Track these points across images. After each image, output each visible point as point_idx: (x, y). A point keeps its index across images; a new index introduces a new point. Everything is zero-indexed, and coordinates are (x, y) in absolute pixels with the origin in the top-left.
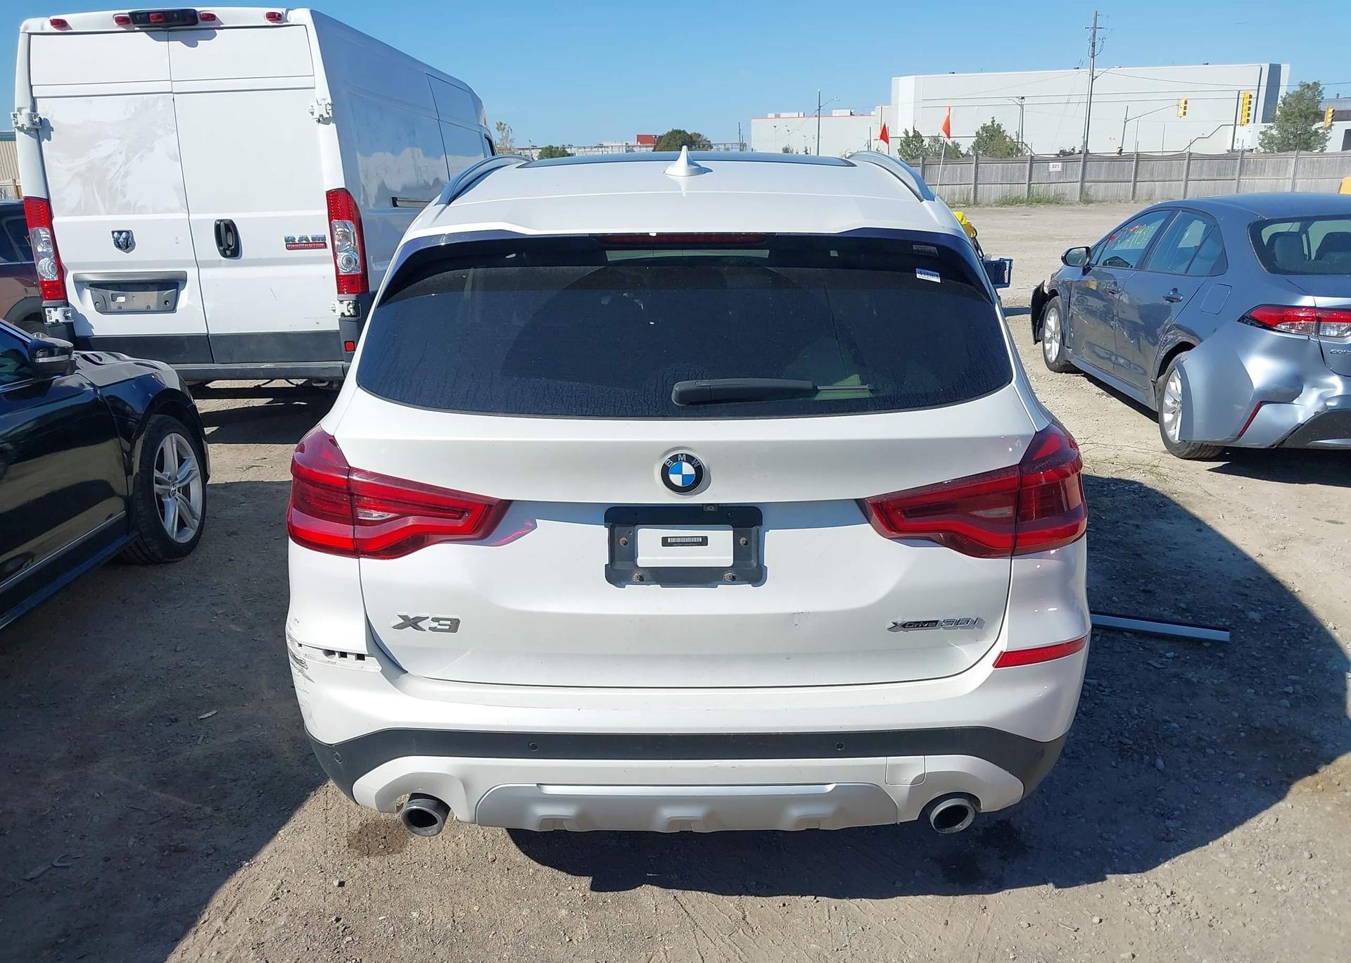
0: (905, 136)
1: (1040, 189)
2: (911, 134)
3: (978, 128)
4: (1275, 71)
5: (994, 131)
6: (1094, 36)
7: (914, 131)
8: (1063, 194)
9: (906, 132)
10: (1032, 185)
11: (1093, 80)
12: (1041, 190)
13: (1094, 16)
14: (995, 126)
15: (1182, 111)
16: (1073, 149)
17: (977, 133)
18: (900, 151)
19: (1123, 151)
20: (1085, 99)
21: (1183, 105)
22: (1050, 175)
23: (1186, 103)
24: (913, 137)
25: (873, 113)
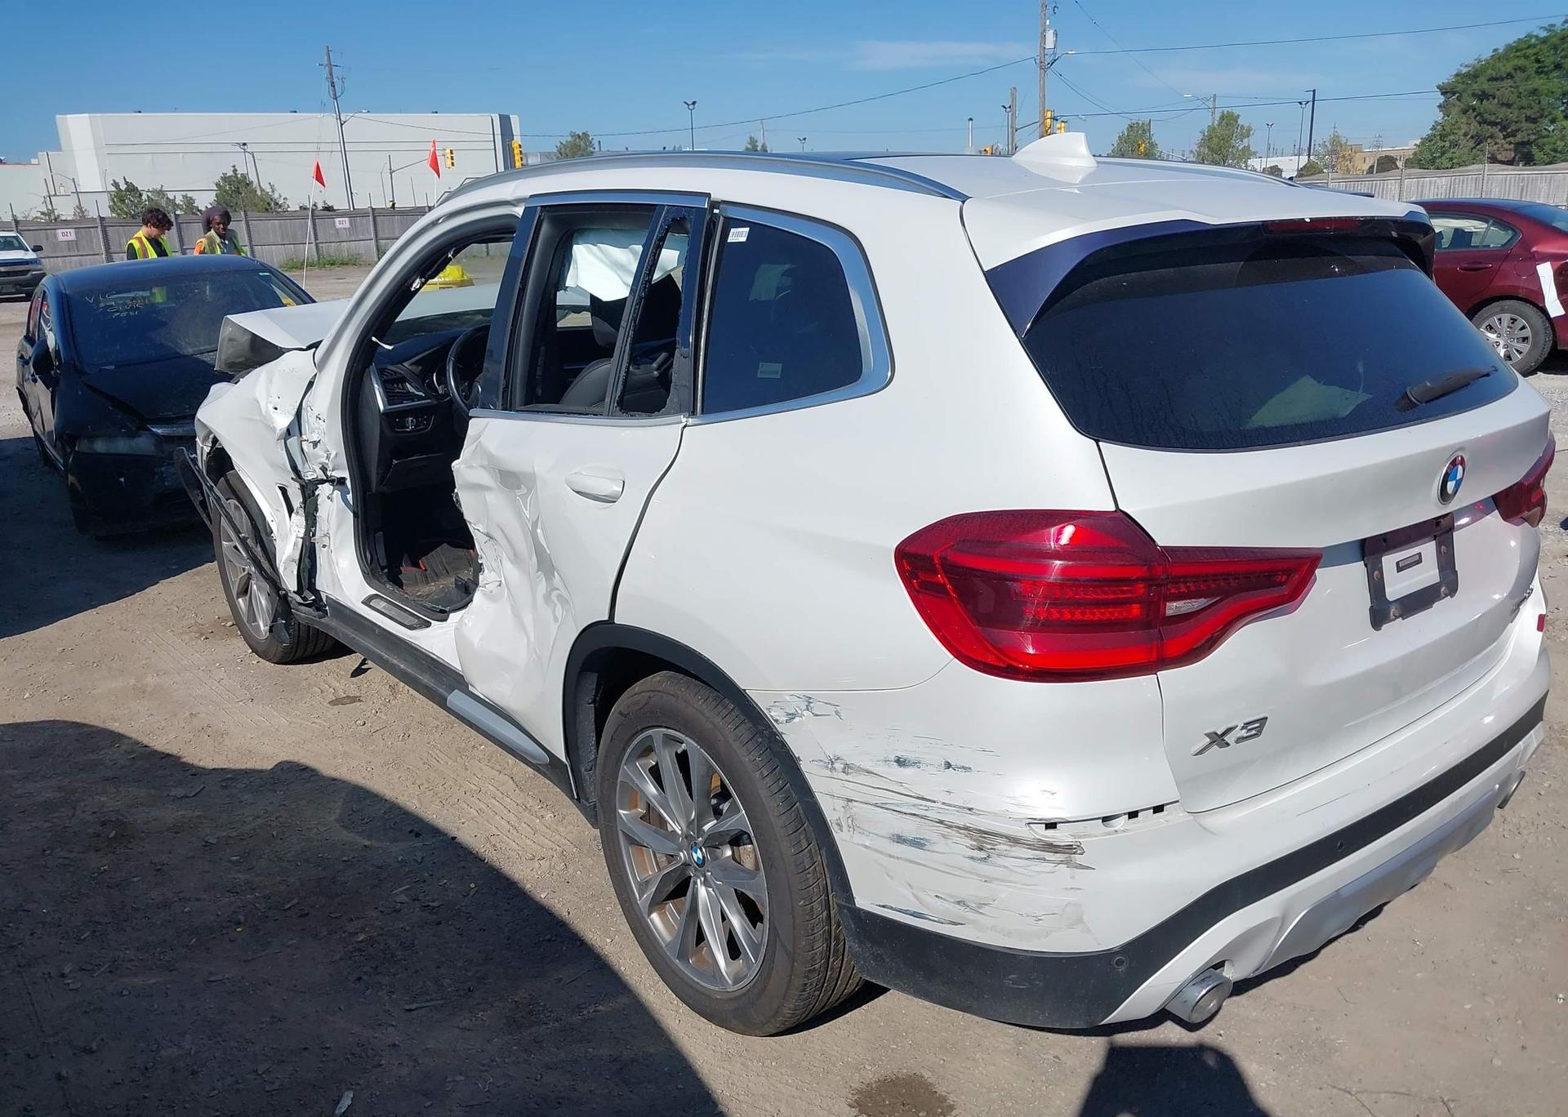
0: (114, 189)
1: (330, 249)
2: (123, 187)
3: (217, 179)
4: (505, 121)
5: (239, 182)
6: (331, 74)
7: (126, 183)
8: (358, 254)
9: (116, 184)
10: (320, 245)
11: (342, 125)
12: (332, 251)
13: (325, 51)
14: (239, 176)
15: (449, 162)
16: (315, 205)
17: (217, 185)
18: (112, 209)
19: (396, 206)
20: (337, 147)
21: (449, 156)
22: (338, 233)
23: (451, 152)
24: (127, 190)
25: (34, 161)
